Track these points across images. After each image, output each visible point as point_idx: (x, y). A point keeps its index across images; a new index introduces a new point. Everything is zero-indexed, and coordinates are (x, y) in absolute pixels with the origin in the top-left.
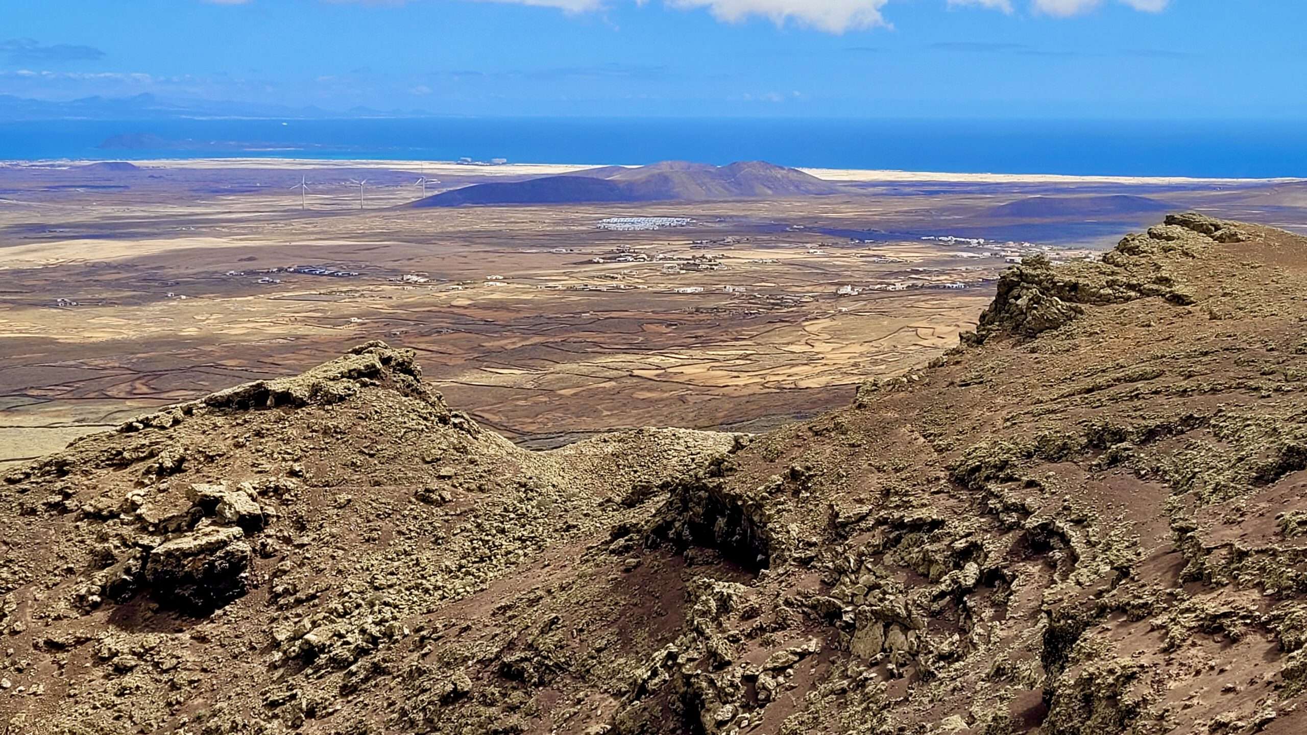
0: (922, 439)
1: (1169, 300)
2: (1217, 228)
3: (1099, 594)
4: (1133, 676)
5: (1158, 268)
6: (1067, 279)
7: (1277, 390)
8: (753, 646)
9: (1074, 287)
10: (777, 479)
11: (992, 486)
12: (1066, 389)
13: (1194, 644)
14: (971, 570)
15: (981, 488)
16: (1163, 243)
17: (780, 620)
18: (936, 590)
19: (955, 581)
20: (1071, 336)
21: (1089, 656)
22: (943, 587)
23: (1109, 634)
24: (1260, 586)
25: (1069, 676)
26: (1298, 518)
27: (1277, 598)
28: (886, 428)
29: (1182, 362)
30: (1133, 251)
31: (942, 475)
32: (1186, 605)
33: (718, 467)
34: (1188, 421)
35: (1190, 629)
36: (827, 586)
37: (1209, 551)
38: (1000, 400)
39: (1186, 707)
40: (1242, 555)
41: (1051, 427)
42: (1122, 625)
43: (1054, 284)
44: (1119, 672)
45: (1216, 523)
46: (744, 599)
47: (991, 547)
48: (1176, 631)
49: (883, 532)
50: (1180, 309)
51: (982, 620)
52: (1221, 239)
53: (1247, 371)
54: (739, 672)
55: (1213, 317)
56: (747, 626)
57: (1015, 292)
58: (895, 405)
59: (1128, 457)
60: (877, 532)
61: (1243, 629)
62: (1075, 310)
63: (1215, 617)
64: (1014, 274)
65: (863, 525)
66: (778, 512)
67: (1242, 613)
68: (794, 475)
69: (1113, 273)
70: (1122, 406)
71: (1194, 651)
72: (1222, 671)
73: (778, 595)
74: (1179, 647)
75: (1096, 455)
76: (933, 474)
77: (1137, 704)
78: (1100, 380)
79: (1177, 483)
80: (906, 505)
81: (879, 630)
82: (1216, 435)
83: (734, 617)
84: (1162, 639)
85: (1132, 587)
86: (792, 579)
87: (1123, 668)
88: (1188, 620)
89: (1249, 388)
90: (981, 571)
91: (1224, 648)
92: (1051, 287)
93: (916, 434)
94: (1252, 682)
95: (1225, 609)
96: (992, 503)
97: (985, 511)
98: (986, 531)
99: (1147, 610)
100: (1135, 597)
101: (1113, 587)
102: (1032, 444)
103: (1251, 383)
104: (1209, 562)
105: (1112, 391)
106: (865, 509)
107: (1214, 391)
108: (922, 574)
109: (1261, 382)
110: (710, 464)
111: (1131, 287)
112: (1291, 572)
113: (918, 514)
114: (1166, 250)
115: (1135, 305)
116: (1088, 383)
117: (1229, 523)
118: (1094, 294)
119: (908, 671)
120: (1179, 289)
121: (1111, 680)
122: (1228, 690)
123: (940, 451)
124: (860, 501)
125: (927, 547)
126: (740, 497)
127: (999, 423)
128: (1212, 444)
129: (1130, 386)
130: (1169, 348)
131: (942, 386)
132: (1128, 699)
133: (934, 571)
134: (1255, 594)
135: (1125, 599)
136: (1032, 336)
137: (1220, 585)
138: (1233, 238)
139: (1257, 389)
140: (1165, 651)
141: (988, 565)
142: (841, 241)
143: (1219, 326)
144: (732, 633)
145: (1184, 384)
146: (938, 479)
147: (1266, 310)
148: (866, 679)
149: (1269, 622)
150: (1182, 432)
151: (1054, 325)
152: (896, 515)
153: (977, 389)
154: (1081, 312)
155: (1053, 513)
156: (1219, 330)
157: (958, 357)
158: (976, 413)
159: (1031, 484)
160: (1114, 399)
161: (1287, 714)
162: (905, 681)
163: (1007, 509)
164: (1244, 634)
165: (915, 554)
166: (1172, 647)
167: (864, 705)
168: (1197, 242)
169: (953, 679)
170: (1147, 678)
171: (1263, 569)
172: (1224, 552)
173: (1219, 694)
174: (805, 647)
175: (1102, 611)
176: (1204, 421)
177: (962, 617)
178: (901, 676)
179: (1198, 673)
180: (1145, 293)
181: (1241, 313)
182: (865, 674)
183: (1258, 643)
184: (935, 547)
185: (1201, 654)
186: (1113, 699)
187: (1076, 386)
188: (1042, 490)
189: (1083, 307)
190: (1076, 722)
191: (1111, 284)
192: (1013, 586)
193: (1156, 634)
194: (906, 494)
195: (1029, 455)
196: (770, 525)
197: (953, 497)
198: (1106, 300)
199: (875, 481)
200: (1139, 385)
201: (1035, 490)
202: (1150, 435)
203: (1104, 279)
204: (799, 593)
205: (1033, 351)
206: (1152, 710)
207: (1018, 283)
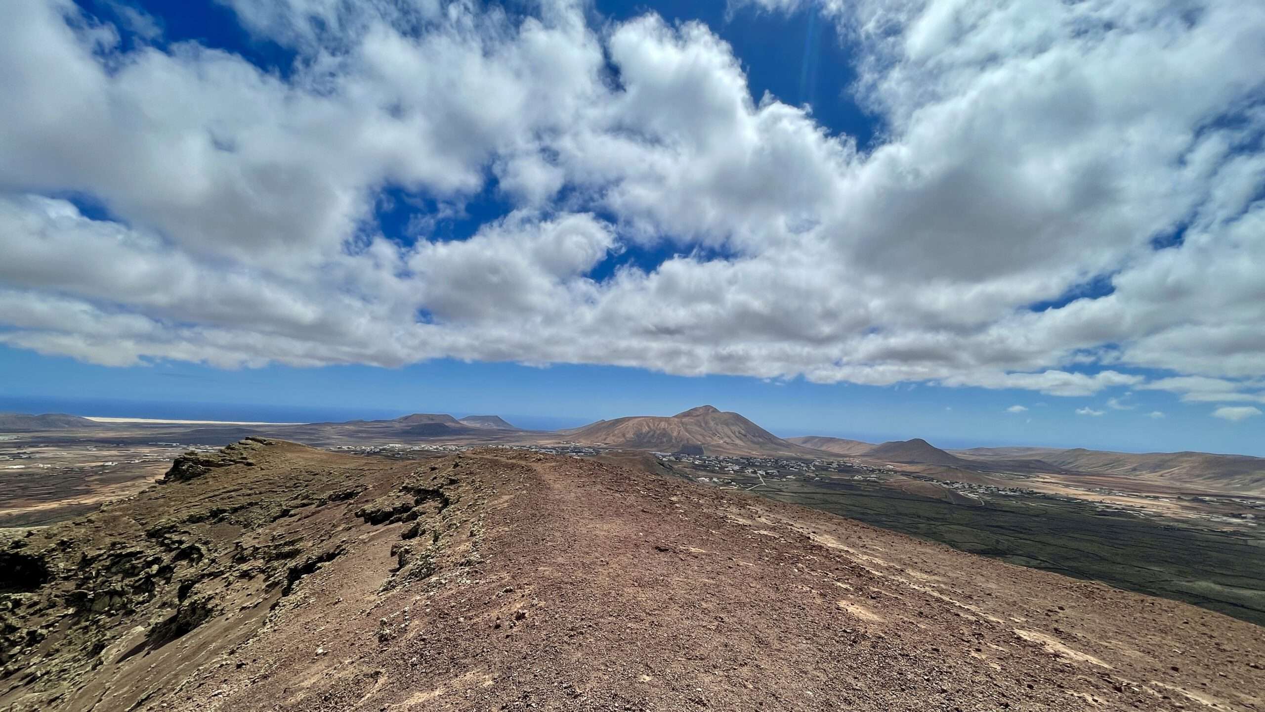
0: (134, 521)
1: (245, 465)
2: (265, 441)
3: (203, 570)
4: (213, 597)
5: (242, 454)
6: (205, 459)
7: (283, 491)
8: (35, 618)
9: (208, 461)
10: (53, 545)
11: (167, 535)
12: (202, 497)
13: (238, 582)
14: (155, 567)
15: (162, 536)
16: (244, 446)
17: (52, 604)
18: (137, 578)
19: (146, 573)
20: (206, 478)
21: (196, 594)
22: (141, 576)
23: (205, 584)
24: (264, 558)
25: (186, 603)
26: (278, 534)
27: (268, 562)
28: (115, 519)
29: (249, 485)
30: (232, 449)
31: (143, 533)
32: (236, 569)
33: (17, 545)
34: (251, 504)
35: (236, 577)
36: (79, 586)
37: (246, 549)
38: (173, 503)
39: (232, 604)
40: (258, 549)
41: (194, 511)
42: (211, 579)
43: (199, 461)
44: (207, 597)
45: (250, 539)
46: (30, 599)
47: (165, 558)
48: (231, 578)
49: (111, 560)
50: (250, 467)
51: (159, 585)
52: (266, 444)
53: (272, 486)
54: (25, 631)
55: (262, 469)
56: (31, 611)
57: (182, 464)
58: (120, 510)
59: (227, 518)
60: (108, 560)
61: (256, 573)
62: (208, 469)
63: (246, 571)
64: (181, 458)
65: (101, 558)
66: (53, 559)
67: (256, 568)
68: (63, 543)
69: (224, 456)
70: (225, 501)
71: (237, 584)
72: (248, 589)
73: (51, 594)
74: (232, 583)
75: (213, 519)
76: (138, 534)
77: (213, 607)
78: (217, 493)
79: (245, 524)
80: (123, 548)
81: (107, 599)
82: (261, 507)
83: (23, 608)
84: (226, 582)
85: (216, 566)
86: (59, 586)
87: (209, 595)
88: (237, 574)
89: (273, 491)
90: (160, 567)
91: (249, 581)
92: (197, 462)
93: (131, 520)
94: (258, 590)
95: (250, 568)
96: (166, 541)
97: (162, 544)
98: (163, 552)
99: (222, 573)
100: (217, 569)
101: (209, 567)
102: (185, 518)
103: (273, 490)
104: (246, 553)
105: (221, 496)
106: (102, 552)
107: (260, 493)
108: (131, 573)
109: (277, 489)
110: (12, 544)
111: (231, 461)
112: (274, 552)
113: (129, 551)
114: (245, 448)
115: (233, 467)
116: (212, 494)
117: (255, 538)
118: (216, 464)
119: (122, 612)
120: (250, 461)
121: (203, 600)
122: (248, 595)
123: (142, 524)
124: (100, 549)
125: (134, 562)
126: (30, 556)
127: (172, 511)
128: (259, 511)
129: (228, 494)
130: (245, 481)
131: (145, 500)
132: (210, 606)
133: (136, 571)
134: (262, 561)
135: (213, 570)
136: (189, 479)
137: (250, 560)
138: (271, 444)
139: (276, 492)
140: (226, 586)
141: (164, 564)
142: (106, 445)
143: (264, 472)
144: (21, 615)
145: (250, 492)
146: (141, 535)
147: (280, 466)
148: (99, 619)
149: (265, 569)
150: (248, 508)
151: (199, 475)
152: (119, 552)
153: (162, 500)
154: (211, 470)
155: (194, 542)
156: (263, 474)
157: (154, 489)
158: (161, 509)
159: (185, 532)
160: (222, 499)
161: (266, 599)
162: (120, 616)
163: (174, 542)
164: (256, 575)
165: (128, 565)
166: (230, 584)
167: (97, 630)
168: (258, 445)
169: (142, 611)
170: (218, 597)
171: (265, 552)
172: (252, 548)
173: (245, 597)
174: (66, 613)
175: (203, 576)
176: (257, 504)
177: (150, 586)
178: (118, 614)
179: (238, 591)
180: (236, 463)
181: (272, 468)
182: (99, 618)
183: (262, 576)
184: (138, 561)
185: (240, 584)
186: (204, 608)
187: (207, 496)
188: (190, 534)
189: (211, 468)
190: (188, 618)
191: (223, 460)
192: (175, 570)
193: (224, 580)
194: (125, 543)
195: (185, 522)
196: (48, 565)
197: (148, 541)
198: (221, 465)
199: (108, 540)
200: (232, 493)
201: (187, 534)
202: (235, 510)
203: (220, 459)
204: (63, 591)
205: (189, 484)
206: (219, 608)
207: (183, 461)
